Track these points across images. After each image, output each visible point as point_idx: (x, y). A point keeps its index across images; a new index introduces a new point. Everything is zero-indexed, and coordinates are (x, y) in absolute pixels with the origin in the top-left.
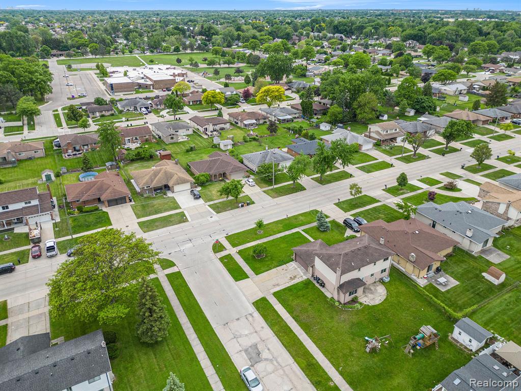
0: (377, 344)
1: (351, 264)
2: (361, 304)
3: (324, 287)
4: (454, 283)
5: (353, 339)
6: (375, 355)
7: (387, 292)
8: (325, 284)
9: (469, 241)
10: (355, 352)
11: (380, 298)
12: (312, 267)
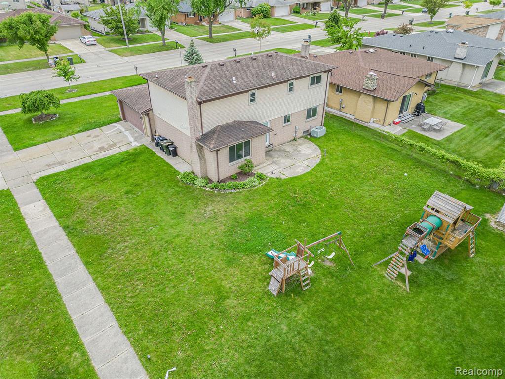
0: (303, 264)
1: (231, 82)
2: (261, 177)
3: (175, 153)
4: (453, 127)
5: (230, 262)
6: (299, 301)
7: (322, 151)
8: (176, 148)
9: (461, 66)
10: (231, 302)
11: (306, 163)
12: (147, 115)
